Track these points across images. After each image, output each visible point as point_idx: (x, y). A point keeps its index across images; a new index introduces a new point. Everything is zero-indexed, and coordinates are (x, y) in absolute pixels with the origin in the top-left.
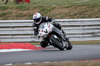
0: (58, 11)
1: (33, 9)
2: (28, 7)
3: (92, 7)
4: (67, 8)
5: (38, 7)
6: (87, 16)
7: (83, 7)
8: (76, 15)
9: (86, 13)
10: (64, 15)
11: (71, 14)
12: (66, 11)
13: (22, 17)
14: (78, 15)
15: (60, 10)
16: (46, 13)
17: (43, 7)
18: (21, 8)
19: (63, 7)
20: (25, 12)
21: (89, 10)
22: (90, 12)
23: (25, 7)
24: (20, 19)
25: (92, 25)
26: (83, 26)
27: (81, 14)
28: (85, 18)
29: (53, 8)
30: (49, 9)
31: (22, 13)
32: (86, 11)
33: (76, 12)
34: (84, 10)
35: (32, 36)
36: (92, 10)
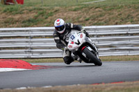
0: (63, 15)
1: (27, 13)
2: (21, 9)
3: (110, 10)
4: (75, 10)
5: (35, 9)
6: (102, 22)
7: (97, 10)
8: (87, 20)
9: (101, 18)
10: (71, 20)
11: (81, 19)
12: (74, 15)
13: (13, 23)
14: (90, 21)
15: (65, 14)
16: (46, 18)
17: (41, 9)
18: (11, 11)
19: (69, 10)
20: (17, 17)
21: (105, 14)
22: (107, 17)
23: (16, 10)
24: (10, 27)
25: (110, 35)
26: (98, 36)
27: (94, 19)
28: (100, 25)
29: (56, 11)
30: (50, 12)
31: (13, 19)
32: (101, 16)
33: (88, 17)
34: (99, 13)
35: (27, 50)
36: (110, 14)
